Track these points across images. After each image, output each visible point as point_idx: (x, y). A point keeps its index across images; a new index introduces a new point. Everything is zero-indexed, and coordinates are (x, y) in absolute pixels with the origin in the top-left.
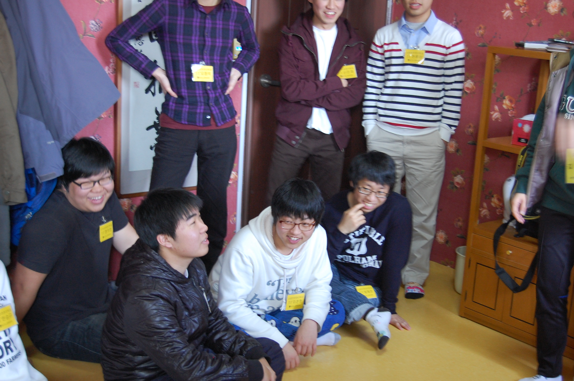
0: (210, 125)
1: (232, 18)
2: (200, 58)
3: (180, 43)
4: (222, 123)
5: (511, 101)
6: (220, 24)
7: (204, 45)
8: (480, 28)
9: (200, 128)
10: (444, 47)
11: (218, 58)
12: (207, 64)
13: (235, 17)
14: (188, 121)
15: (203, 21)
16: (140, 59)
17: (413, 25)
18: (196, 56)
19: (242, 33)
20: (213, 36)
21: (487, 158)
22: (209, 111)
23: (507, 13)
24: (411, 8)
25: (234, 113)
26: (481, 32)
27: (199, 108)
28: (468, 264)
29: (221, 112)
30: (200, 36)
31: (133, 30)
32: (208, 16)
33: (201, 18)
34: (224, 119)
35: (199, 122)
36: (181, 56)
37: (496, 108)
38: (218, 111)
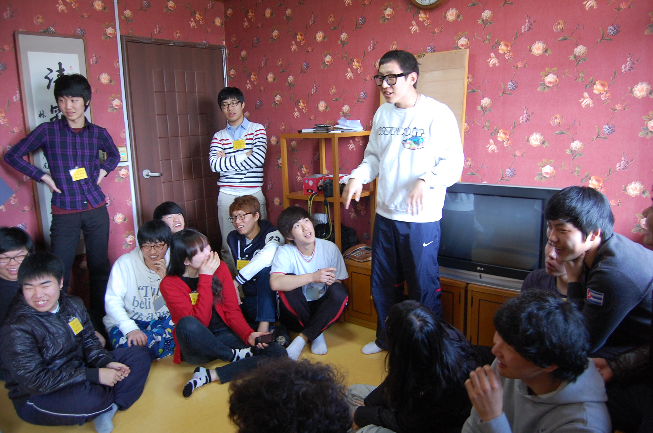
0: (88, 208)
1: (95, 136)
2: (74, 164)
3: (59, 154)
4: (96, 205)
5: (306, 168)
6: (86, 141)
7: (76, 155)
8: (282, 125)
9: (80, 211)
11: (88, 163)
12: (80, 167)
13: (97, 136)
14: (71, 208)
15: (74, 138)
16: (31, 169)
17: (234, 127)
18: (71, 163)
19: (104, 146)
20: (83, 149)
22: (85, 199)
23: (296, 114)
24: (229, 116)
25: (103, 197)
26: (283, 127)
27: (77, 197)
29: (94, 198)
30: (73, 149)
31: (24, 149)
32: (77, 135)
33: (72, 137)
34: (97, 202)
35: (79, 206)
36: (60, 163)
37: (299, 174)
38: (91, 197)
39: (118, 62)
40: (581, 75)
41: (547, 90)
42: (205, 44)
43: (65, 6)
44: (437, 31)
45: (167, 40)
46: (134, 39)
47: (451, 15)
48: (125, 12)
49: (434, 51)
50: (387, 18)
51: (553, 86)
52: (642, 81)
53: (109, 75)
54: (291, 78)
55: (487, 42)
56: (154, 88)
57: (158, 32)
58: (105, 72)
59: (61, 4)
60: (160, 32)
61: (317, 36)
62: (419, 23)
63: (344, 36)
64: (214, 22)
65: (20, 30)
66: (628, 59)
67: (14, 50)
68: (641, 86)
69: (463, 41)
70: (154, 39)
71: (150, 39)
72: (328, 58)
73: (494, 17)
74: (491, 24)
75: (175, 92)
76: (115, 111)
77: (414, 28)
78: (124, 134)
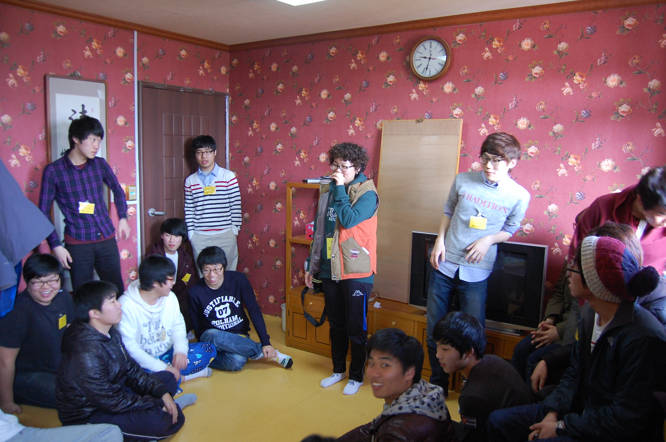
0: (101, 239)
2: (85, 199)
4: (108, 236)
5: (304, 214)
6: (91, 174)
7: (86, 190)
8: (282, 172)
9: (94, 242)
10: (226, 182)
14: (86, 239)
15: (80, 175)
17: (206, 173)
18: (82, 198)
20: (90, 183)
21: (293, 249)
22: (99, 231)
23: (297, 163)
24: (203, 163)
26: (283, 174)
27: (92, 229)
28: (288, 313)
29: (106, 229)
30: (81, 185)
32: (82, 171)
33: (79, 173)
34: (109, 234)
35: (94, 238)
37: (296, 218)
38: (104, 229)
39: (134, 106)
40: (558, 149)
41: (529, 159)
42: (211, 92)
43: (91, 52)
44: (434, 100)
45: (178, 87)
46: (150, 84)
47: (448, 87)
48: (143, 59)
49: (431, 118)
50: (389, 84)
51: (535, 156)
52: (608, 158)
53: (125, 117)
54: (293, 130)
55: (479, 114)
56: (164, 131)
57: (170, 78)
58: (122, 115)
59: (88, 50)
60: (172, 79)
61: (322, 93)
62: (418, 92)
63: (348, 96)
64: (220, 71)
65: (51, 73)
66: (597, 139)
67: (43, 92)
68: (607, 162)
69: (457, 111)
70: (167, 85)
71: (163, 85)
72: (331, 115)
73: (485, 93)
74: (483, 98)
75: (182, 135)
76: (128, 152)
77: (414, 96)
78: (134, 174)
